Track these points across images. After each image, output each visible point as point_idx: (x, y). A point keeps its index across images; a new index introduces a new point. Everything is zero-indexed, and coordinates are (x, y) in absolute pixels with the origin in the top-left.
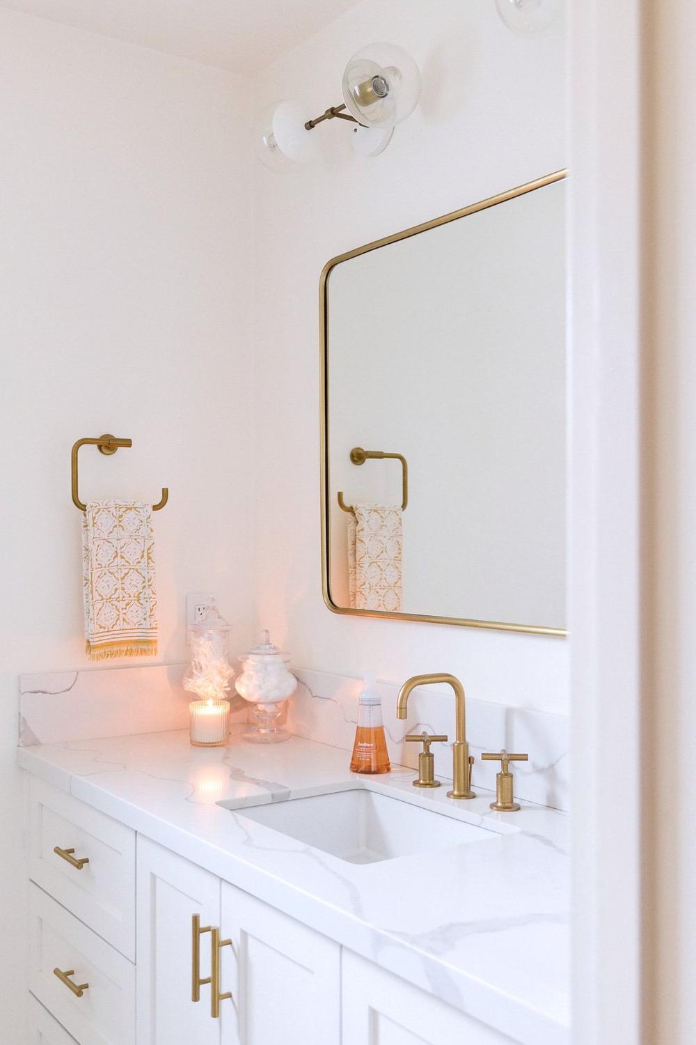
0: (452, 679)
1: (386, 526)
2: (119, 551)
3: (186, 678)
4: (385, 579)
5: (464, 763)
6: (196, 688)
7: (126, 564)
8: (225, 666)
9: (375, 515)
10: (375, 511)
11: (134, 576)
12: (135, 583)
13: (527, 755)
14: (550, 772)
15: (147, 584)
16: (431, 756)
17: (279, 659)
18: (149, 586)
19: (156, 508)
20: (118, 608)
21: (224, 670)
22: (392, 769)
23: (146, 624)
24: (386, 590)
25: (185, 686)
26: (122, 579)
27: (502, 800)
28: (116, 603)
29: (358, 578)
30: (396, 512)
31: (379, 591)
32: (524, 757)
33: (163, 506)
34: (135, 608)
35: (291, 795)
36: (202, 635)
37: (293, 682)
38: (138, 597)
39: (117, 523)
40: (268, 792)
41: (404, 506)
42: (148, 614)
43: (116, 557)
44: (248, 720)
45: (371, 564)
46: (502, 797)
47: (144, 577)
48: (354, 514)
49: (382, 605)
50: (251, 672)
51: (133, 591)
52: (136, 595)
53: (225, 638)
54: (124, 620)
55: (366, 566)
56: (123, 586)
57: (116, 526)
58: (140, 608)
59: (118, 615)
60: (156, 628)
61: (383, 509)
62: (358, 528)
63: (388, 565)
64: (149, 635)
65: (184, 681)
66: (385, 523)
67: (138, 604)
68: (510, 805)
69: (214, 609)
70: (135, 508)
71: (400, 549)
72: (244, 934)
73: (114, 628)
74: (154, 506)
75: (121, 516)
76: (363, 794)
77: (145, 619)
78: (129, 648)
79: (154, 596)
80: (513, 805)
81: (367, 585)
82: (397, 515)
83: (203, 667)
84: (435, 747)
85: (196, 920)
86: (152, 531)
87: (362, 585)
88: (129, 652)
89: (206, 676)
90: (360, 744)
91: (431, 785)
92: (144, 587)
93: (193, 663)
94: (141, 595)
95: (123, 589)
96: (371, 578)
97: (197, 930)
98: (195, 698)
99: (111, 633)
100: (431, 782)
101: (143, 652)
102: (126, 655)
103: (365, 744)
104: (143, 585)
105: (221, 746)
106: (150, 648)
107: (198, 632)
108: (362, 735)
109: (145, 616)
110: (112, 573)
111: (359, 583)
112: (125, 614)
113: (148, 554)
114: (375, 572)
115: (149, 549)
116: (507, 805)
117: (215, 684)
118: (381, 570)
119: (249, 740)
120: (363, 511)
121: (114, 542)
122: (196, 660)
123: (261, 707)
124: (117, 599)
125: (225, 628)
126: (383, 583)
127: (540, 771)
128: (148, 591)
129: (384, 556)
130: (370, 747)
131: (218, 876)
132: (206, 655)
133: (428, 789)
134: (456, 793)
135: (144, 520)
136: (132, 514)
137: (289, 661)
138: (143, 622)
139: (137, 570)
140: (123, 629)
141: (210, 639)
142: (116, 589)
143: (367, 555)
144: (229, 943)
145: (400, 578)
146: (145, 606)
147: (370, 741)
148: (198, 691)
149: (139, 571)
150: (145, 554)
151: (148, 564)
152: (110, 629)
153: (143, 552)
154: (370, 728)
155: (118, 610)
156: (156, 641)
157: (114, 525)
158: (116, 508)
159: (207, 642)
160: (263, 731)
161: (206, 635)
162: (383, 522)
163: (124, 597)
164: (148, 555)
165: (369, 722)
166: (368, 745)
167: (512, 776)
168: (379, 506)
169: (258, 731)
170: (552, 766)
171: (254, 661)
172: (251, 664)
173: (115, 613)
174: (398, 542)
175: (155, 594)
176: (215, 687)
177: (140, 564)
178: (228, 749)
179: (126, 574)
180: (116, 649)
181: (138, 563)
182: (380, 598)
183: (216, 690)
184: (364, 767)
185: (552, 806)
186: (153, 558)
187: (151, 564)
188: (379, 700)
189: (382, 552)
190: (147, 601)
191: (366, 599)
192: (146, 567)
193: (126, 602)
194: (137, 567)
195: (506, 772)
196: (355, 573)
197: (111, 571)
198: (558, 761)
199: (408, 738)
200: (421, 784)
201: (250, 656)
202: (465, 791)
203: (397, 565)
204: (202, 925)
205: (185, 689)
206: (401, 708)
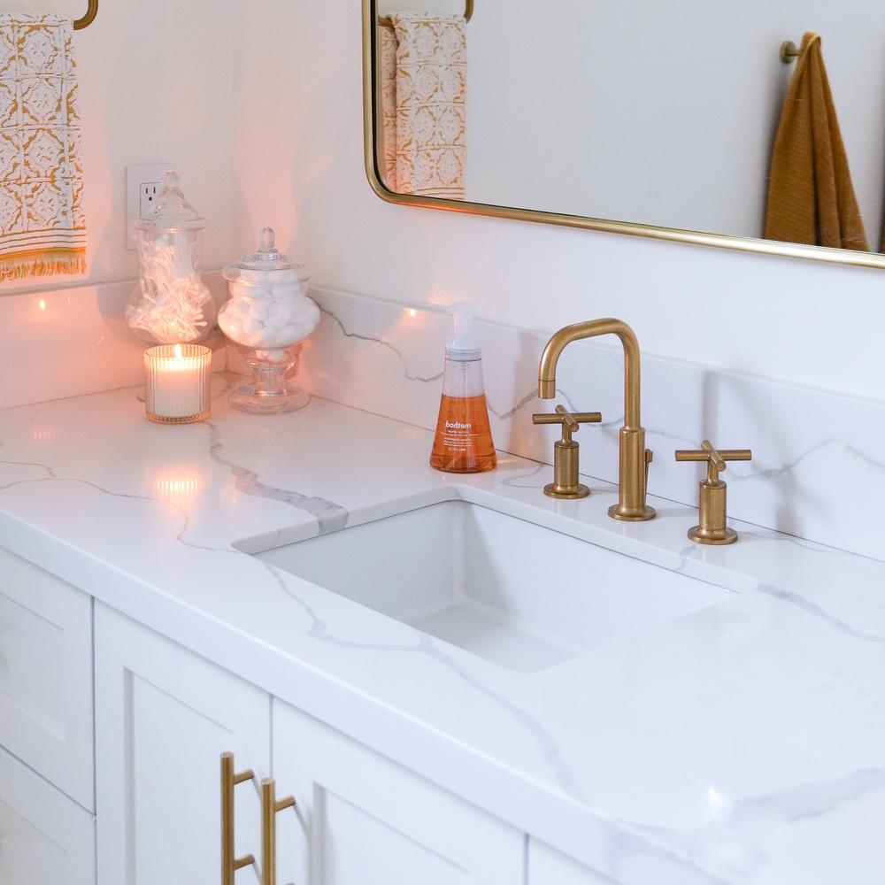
0: (621, 327)
1: (442, 48)
2: (19, 100)
3: (130, 306)
4: (440, 133)
5: (636, 460)
6: (150, 325)
7: (32, 121)
8: (197, 286)
9: (425, 31)
10: (426, 24)
11: (44, 141)
12: (47, 154)
13: (749, 451)
14: (783, 477)
15: (66, 154)
16: (574, 447)
17: (292, 276)
18: (71, 157)
19: (79, 25)
20: (19, 195)
21: (196, 294)
22: (499, 462)
23: (66, 222)
24: (441, 151)
25: (130, 320)
26: (26, 147)
27: (708, 525)
28: (15, 188)
29: (398, 133)
30: (456, 25)
31: (431, 152)
32: (745, 455)
33: (90, 23)
34: (46, 195)
35: (349, 520)
36: (156, 236)
37: (314, 312)
38: (53, 177)
39: (15, 52)
40: (313, 519)
41: (468, 14)
42: (70, 204)
43: (14, 109)
44: (226, 367)
45: (419, 109)
46: (708, 522)
47: (62, 143)
48: (393, 29)
49: (435, 175)
50: (246, 299)
51: (44, 167)
52: (49, 174)
53: (194, 240)
54: (29, 216)
55: (412, 113)
56: (27, 158)
57: (13, 58)
58: (55, 196)
59: (20, 208)
60: (83, 228)
61: (437, 21)
62: (399, 53)
63: (444, 111)
64: (74, 239)
65: (128, 312)
66: (439, 44)
67: (53, 189)
68: (721, 533)
69: (177, 192)
70: (45, 26)
71: (463, 85)
72: (320, 792)
73: (13, 231)
74: (76, 22)
75: (22, 41)
76: (458, 509)
77: (64, 213)
78: (38, 262)
79: (78, 175)
80: (726, 533)
81: (414, 145)
82: (460, 30)
83: (160, 287)
84: (583, 434)
85: (227, 763)
86: (74, 65)
87: (406, 145)
88: (39, 269)
89: (165, 304)
90: (448, 425)
91: (576, 495)
92: (62, 160)
93: (142, 282)
94: (56, 174)
95: (27, 164)
96: (420, 132)
97: (229, 779)
98: (149, 341)
99: (8, 238)
100: (575, 489)
101: (61, 267)
102: (33, 273)
103: (457, 425)
104: (61, 155)
105: (202, 422)
106: (74, 260)
107: (151, 230)
108: (449, 408)
109: (65, 209)
110: (8, 138)
111: (402, 142)
112: (30, 205)
113: (68, 103)
114: (425, 123)
115: (69, 96)
116: (716, 533)
117: (182, 316)
118: (435, 119)
119: (243, 409)
120: (408, 24)
121: (12, 85)
122: (148, 277)
123: (259, 354)
124: (18, 182)
125: (197, 224)
126: (438, 140)
127: (766, 474)
128: (69, 167)
129: (439, 96)
130: (464, 430)
131: (265, 691)
132: (164, 268)
133: (571, 502)
134: (624, 510)
135: (60, 45)
136: (39, 37)
137: (306, 280)
138: (61, 218)
139: (49, 131)
140: (28, 232)
141: (171, 242)
142: (16, 165)
143: (414, 97)
144: (291, 803)
145: (462, 132)
146: (63, 190)
147: (464, 417)
148: (155, 329)
149: (54, 132)
150: (64, 104)
151: (69, 120)
152: (7, 232)
153: (60, 100)
154: (464, 399)
155: (19, 199)
156: (83, 250)
157: (11, 55)
158: (13, 27)
159: (168, 249)
160: (263, 393)
161: (165, 237)
162: (437, 42)
163: (28, 177)
164: (67, 106)
165: (461, 387)
166: (463, 426)
167: (725, 487)
168: (431, 16)
169: (256, 393)
170: (787, 468)
171: (250, 280)
172: (244, 285)
173: (14, 204)
174: (459, 74)
175: (81, 172)
176: (181, 321)
177: (54, 122)
178: (212, 426)
179: (32, 139)
180: (16, 265)
181: (51, 119)
182: (432, 164)
183: (182, 326)
184: (454, 461)
185: (786, 530)
186: (75, 109)
187: (74, 121)
188: (478, 352)
189: (436, 91)
190: (68, 184)
191: (413, 168)
192: (66, 127)
193: (33, 186)
194: (50, 127)
195: (715, 481)
196: (395, 125)
197: (7, 134)
198: (798, 461)
199: (538, 419)
200: (557, 493)
201: (243, 272)
202: (636, 509)
203: (459, 110)
204: (238, 770)
205: (131, 326)
206: (545, 381)
